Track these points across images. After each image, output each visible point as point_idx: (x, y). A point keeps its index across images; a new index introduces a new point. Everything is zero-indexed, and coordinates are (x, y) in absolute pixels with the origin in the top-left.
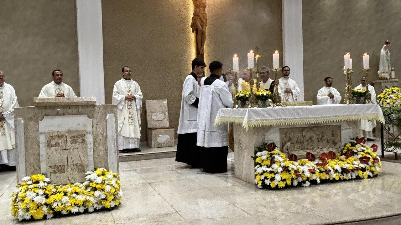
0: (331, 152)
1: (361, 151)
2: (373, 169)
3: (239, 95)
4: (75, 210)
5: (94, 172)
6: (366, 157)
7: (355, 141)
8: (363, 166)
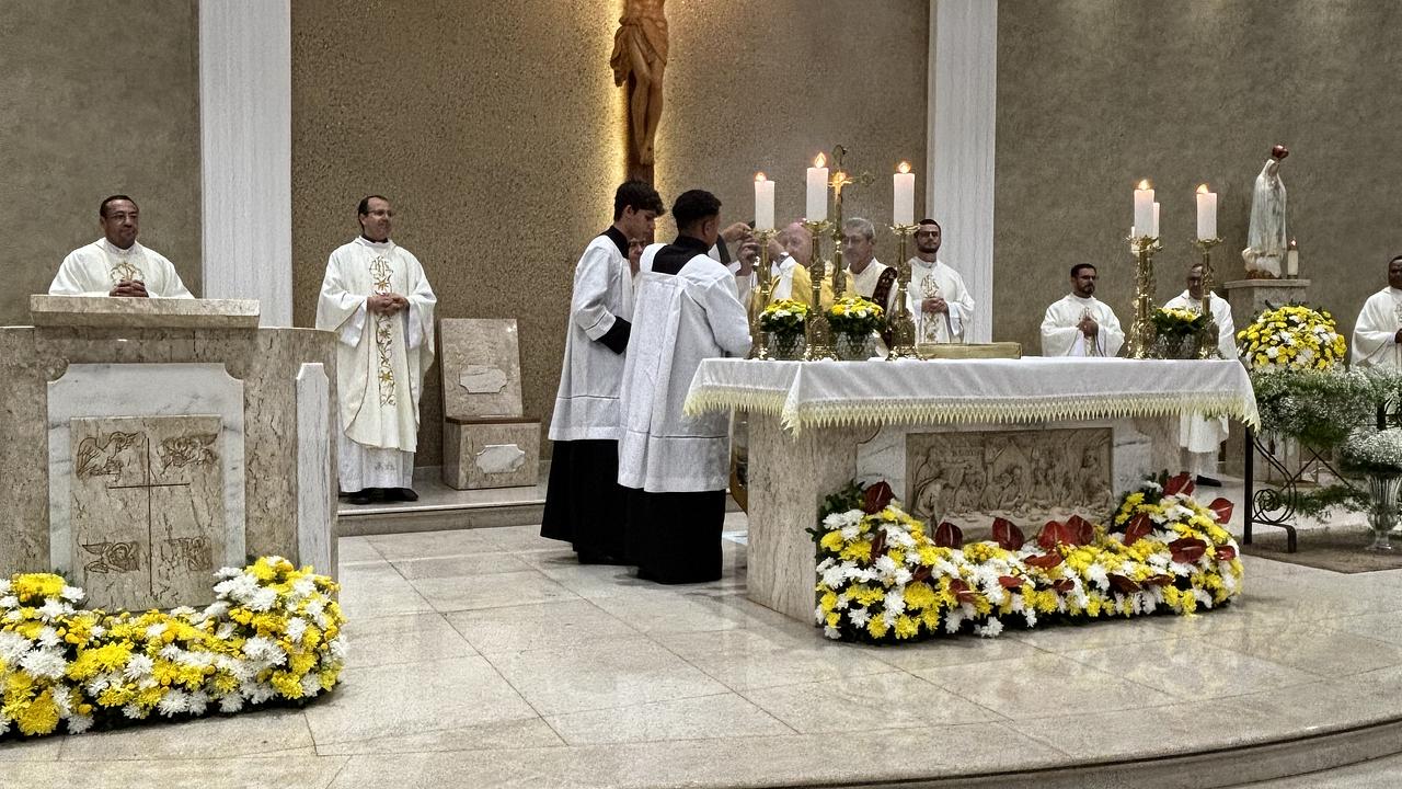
0: (1075, 521)
1: (1178, 518)
2: (1215, 582)
3: (773, 313)
4: (173, 703)
5: (244, 568)
6: (1191, 541)
7: (1157, 486)
8: (1181, 569)
